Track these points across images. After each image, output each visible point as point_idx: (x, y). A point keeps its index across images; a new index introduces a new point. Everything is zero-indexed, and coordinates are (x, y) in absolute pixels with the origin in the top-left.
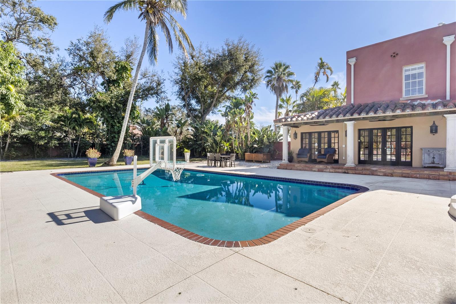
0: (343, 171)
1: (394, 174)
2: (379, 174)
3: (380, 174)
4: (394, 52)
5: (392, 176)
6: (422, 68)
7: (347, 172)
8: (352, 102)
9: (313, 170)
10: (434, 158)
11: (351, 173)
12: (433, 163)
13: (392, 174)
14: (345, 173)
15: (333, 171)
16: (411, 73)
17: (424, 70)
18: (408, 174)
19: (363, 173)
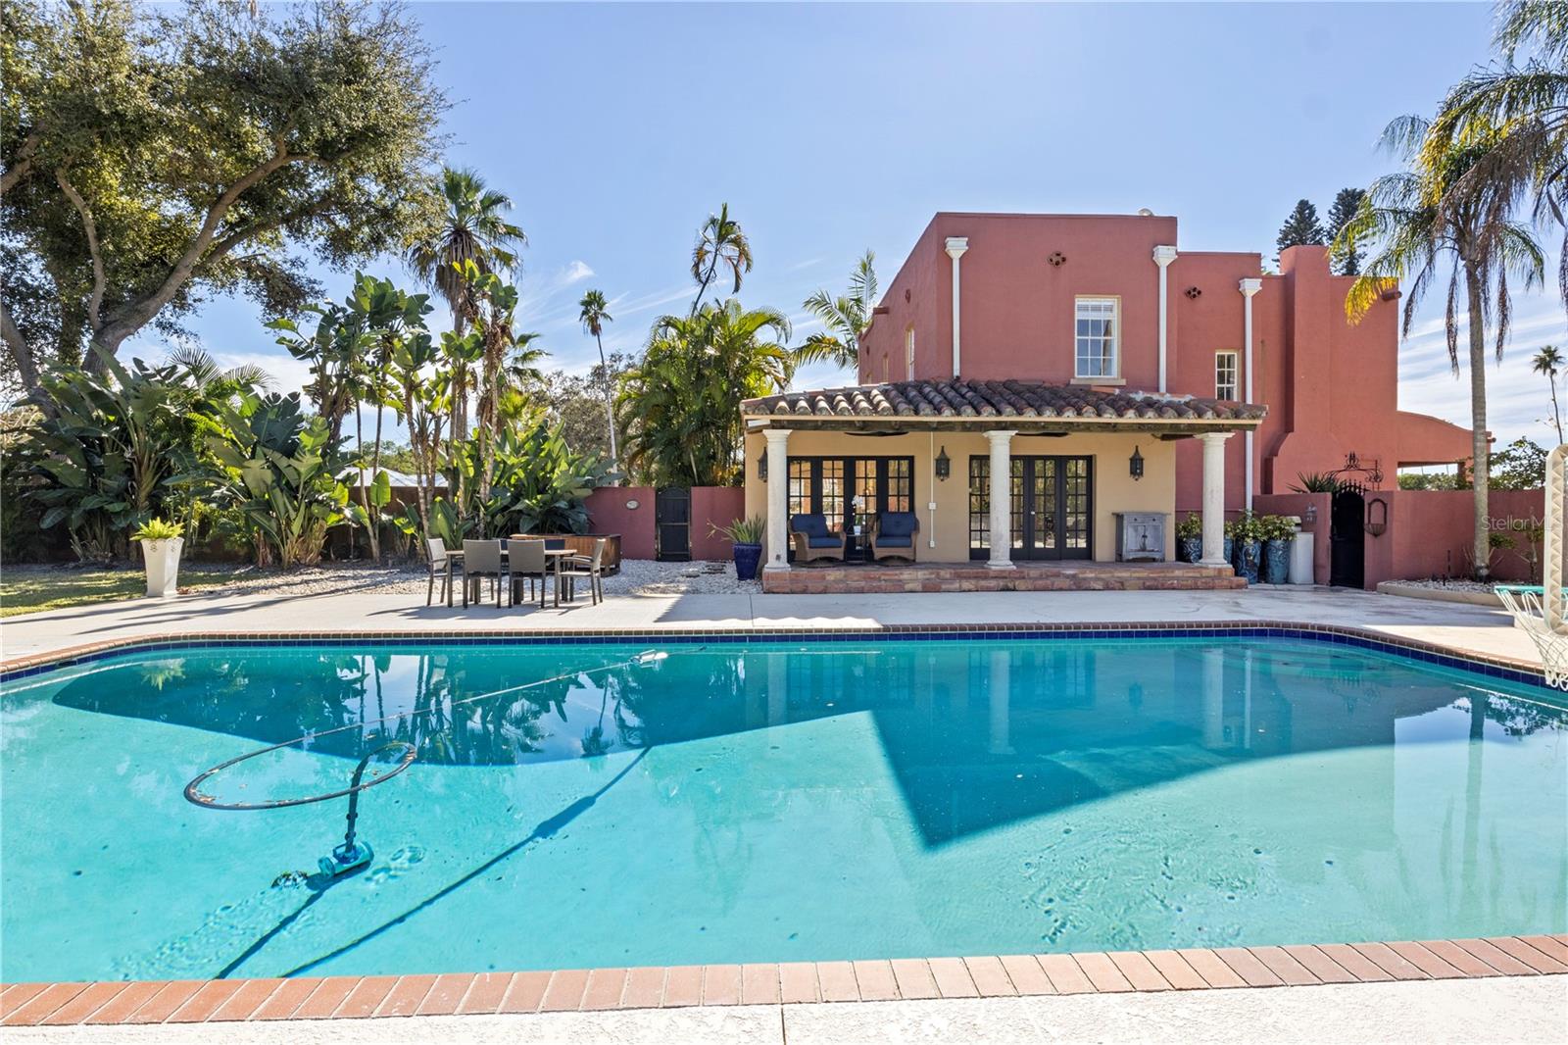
0: (1002, 583)
1: (1126, 584)
2: (1094, 585)
3: (1097, 587)
4: (1058, 250)
5: (1124, 589)
6: (1110, 309)
7: (1011, 585)
8: (957, 373)
9: (908, 587)
10: (1144, 536)
11: (1024, 588)
12: (1143, 549)
13: (1122, 583)
14: (1006, 589)
15: (972, 587)
16: (1091, 316)
17: (1115, 317)
18: (1155, 579)
19: (1055, 587)
